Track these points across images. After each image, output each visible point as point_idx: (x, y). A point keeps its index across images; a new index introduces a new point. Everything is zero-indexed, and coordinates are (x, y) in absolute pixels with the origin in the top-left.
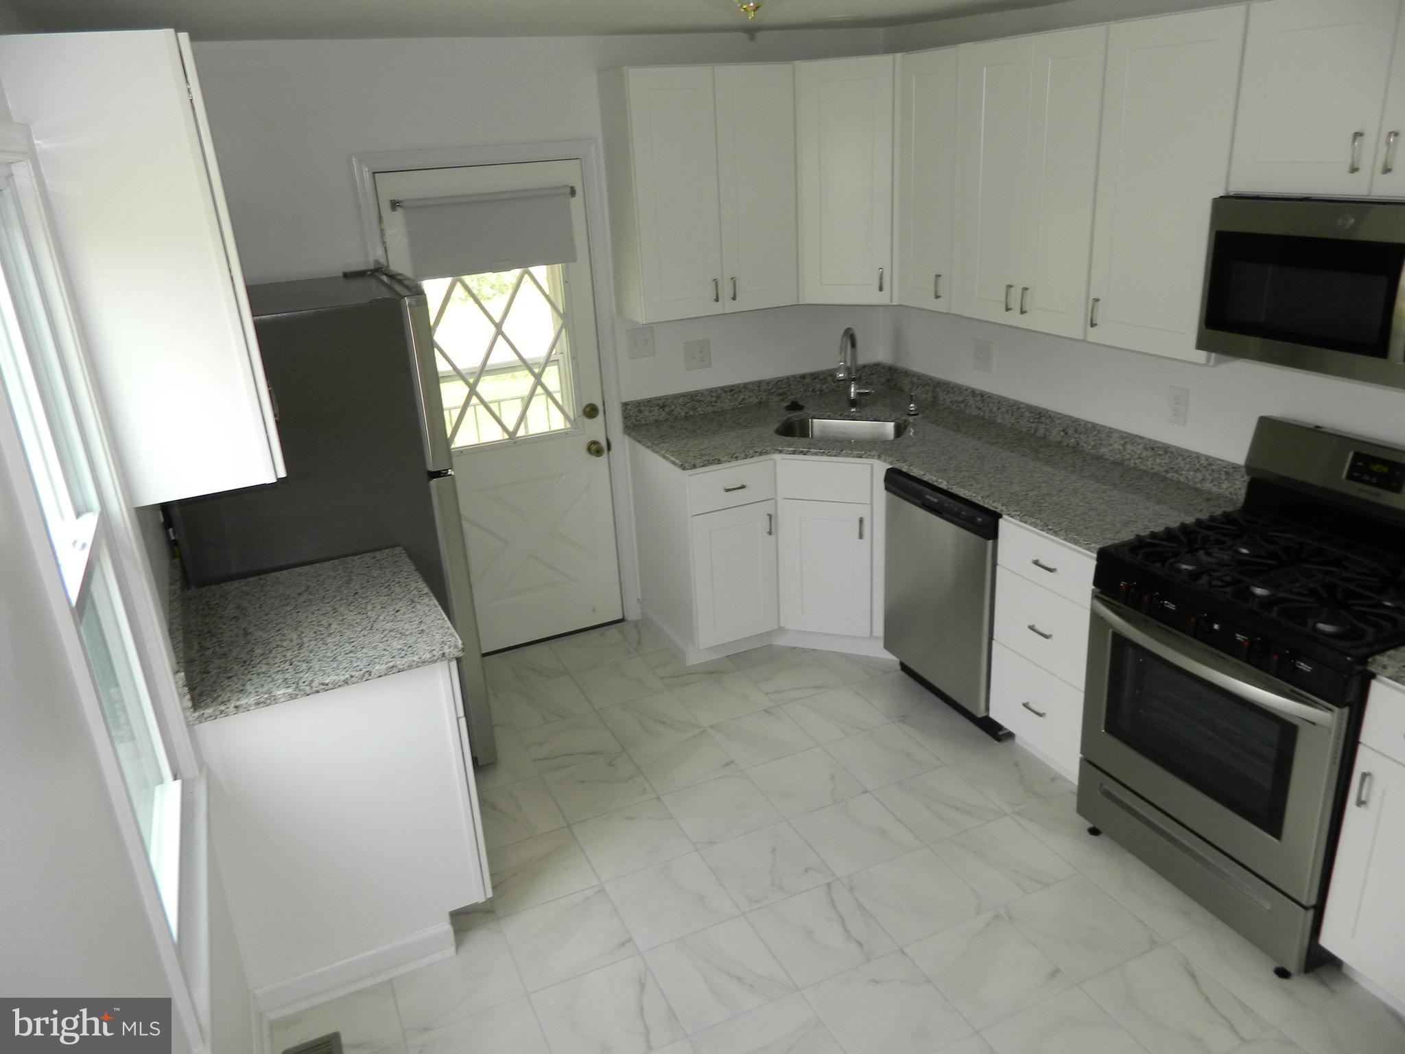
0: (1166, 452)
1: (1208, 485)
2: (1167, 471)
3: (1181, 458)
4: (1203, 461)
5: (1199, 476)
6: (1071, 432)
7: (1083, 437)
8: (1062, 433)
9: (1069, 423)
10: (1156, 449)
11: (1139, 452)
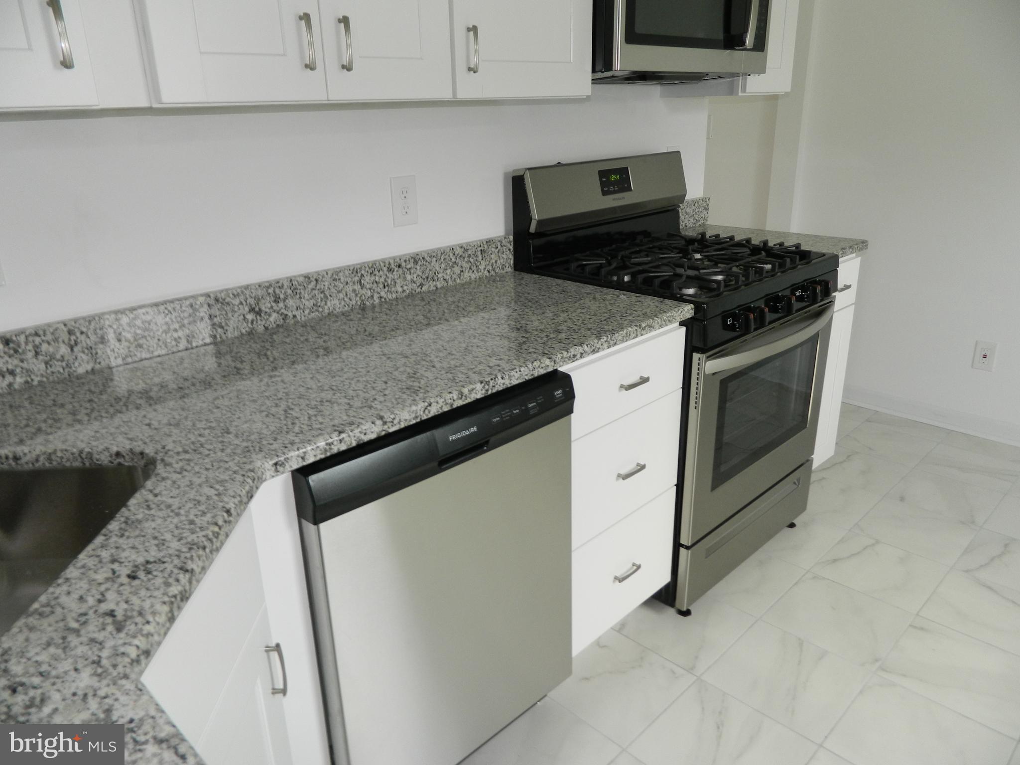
0: (416, 262)
1: (467, 275)
2: (422, 285)
3: (434, 259)
4: (459, 251)
5: (457, 270)
6: (265, 306)
7: (291, 302)
8: (250, 317)
9: (260, 293)
10: (403, 264)
11: (382, 280)
